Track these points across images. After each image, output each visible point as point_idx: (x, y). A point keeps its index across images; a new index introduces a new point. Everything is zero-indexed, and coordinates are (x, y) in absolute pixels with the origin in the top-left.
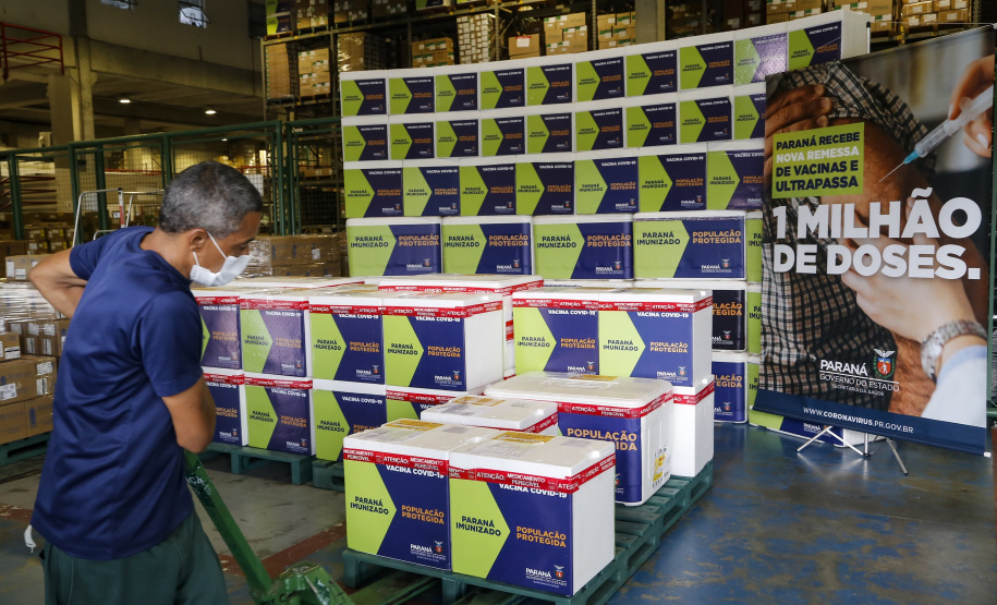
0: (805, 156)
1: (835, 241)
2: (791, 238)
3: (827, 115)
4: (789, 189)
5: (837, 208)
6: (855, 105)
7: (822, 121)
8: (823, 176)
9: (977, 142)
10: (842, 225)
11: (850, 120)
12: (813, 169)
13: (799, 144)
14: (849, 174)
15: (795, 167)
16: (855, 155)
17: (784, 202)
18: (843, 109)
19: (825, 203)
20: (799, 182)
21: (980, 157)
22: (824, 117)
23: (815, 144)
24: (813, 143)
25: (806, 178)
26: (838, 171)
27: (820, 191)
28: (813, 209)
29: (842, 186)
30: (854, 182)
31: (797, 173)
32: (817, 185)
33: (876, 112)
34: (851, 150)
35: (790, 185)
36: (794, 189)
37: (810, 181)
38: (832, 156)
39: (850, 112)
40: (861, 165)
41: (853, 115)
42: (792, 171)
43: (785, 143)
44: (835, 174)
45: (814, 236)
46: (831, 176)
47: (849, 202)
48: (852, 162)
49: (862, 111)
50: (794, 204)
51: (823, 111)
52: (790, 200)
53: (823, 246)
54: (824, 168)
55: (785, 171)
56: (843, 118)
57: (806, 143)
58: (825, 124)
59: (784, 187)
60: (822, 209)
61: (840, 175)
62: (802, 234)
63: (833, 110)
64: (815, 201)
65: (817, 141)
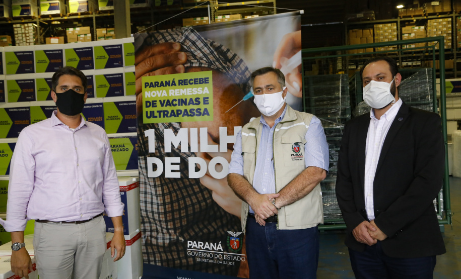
0: (168, 93)
1: (194, 154)
2: (160, 152)
3: (183, 64)
4: (156, 117)
5: (194, 131)
6: (205, 59)
7: (180, 69)
8: (182, 108)
9: (293, 87)
10: (199, 143)
11: (201, 68)
12: (175, 103)
13: (162, 84)
14: (202, 106)
15: (160, 101)
16: (206, 93)
17: (152, 126)
18: (196, 61)
19: (185, 127)
20: (164, 111)
21: (294, 97)
22: (181, 66)
23: (175, 85)
24: (174, 84)
25: (169, 109)
26: (193, 104)
27: (181, 118)
28: (176, 131)
29: (197, 115)
30: (206, 112)
31: (162, 105)
32: (178, 115)
33: (221, 64)
34: (203, 90)
35: (156, 114)
36: (160, 117)
37: (173, 111)
38: (188, 94)
39: (201, 64)
40: (211, 100)
41: (203, 65)
42: (158, 104)
43: (152, 83)
44: (192, 107)
45: (177, 151)
46: (189, 108)
47: (203, 127)
48: (204, 98)
49: (210, 63)
50: (161, 128)
51: (180, 62)
52: (157, 124)
53: (185, 158)
54: (183, 102)
55: (153, 104)
56: (195, 67)
57: (168, 84)
58: (182, 70)
59: (152, 115)
60: (183, 132)
61: (195, 107)
62: (168, 149)
63: (188, 61)
64: (177, 126)
65: (177, 83)
